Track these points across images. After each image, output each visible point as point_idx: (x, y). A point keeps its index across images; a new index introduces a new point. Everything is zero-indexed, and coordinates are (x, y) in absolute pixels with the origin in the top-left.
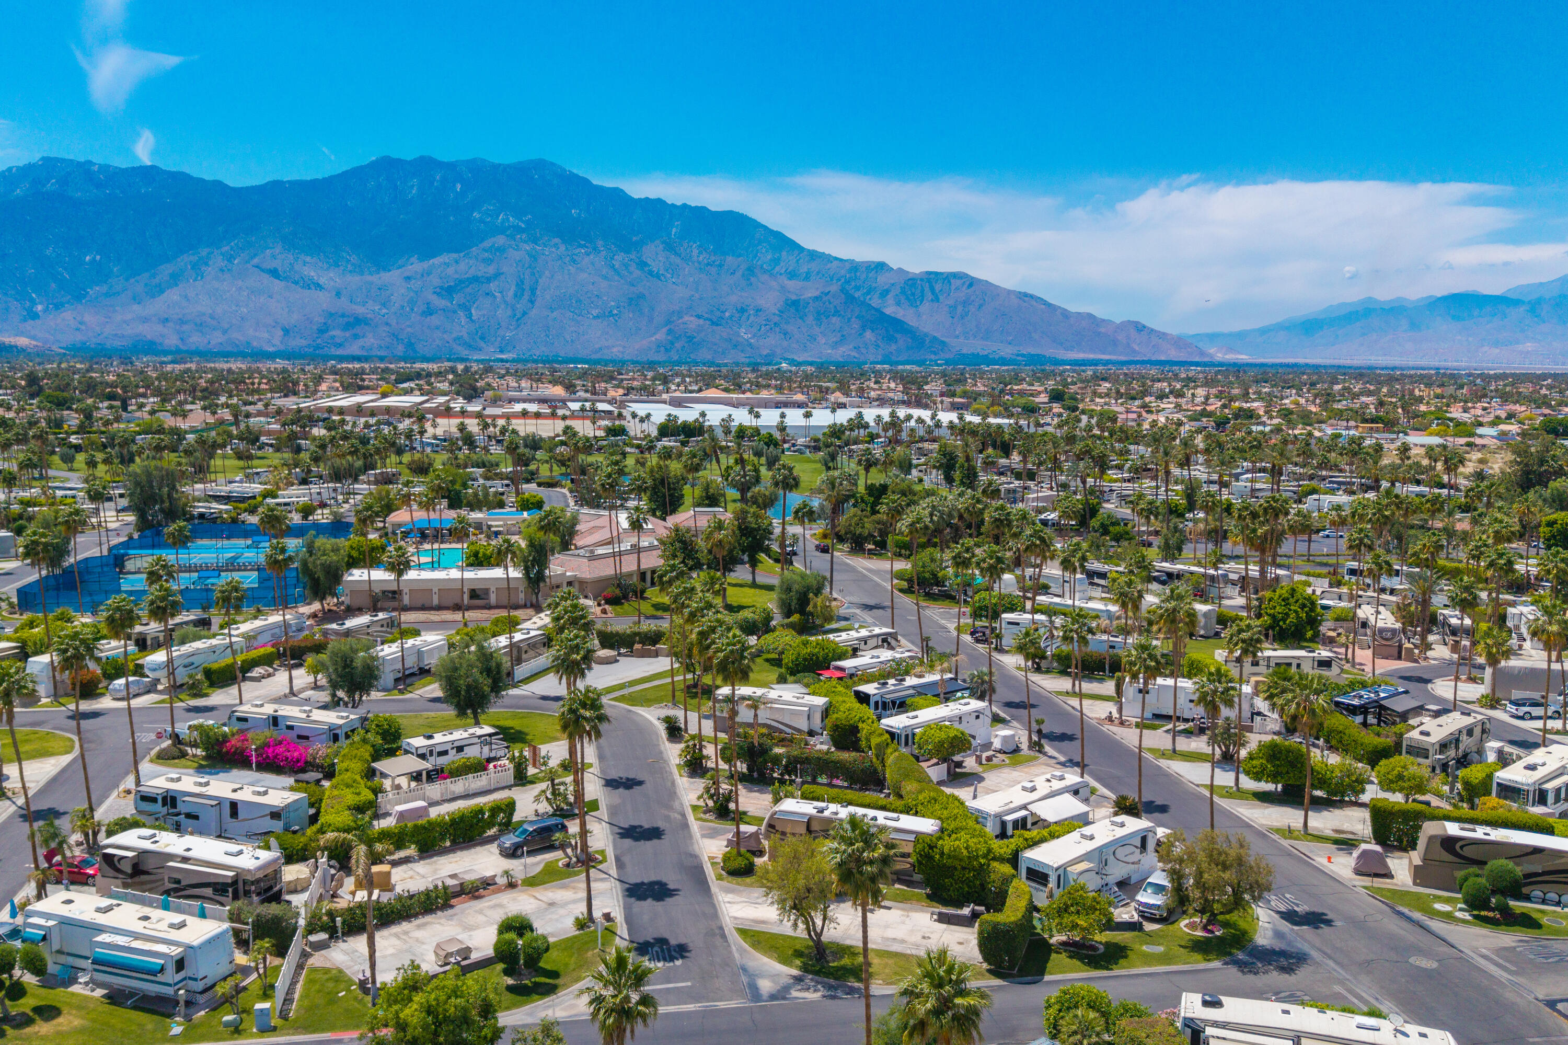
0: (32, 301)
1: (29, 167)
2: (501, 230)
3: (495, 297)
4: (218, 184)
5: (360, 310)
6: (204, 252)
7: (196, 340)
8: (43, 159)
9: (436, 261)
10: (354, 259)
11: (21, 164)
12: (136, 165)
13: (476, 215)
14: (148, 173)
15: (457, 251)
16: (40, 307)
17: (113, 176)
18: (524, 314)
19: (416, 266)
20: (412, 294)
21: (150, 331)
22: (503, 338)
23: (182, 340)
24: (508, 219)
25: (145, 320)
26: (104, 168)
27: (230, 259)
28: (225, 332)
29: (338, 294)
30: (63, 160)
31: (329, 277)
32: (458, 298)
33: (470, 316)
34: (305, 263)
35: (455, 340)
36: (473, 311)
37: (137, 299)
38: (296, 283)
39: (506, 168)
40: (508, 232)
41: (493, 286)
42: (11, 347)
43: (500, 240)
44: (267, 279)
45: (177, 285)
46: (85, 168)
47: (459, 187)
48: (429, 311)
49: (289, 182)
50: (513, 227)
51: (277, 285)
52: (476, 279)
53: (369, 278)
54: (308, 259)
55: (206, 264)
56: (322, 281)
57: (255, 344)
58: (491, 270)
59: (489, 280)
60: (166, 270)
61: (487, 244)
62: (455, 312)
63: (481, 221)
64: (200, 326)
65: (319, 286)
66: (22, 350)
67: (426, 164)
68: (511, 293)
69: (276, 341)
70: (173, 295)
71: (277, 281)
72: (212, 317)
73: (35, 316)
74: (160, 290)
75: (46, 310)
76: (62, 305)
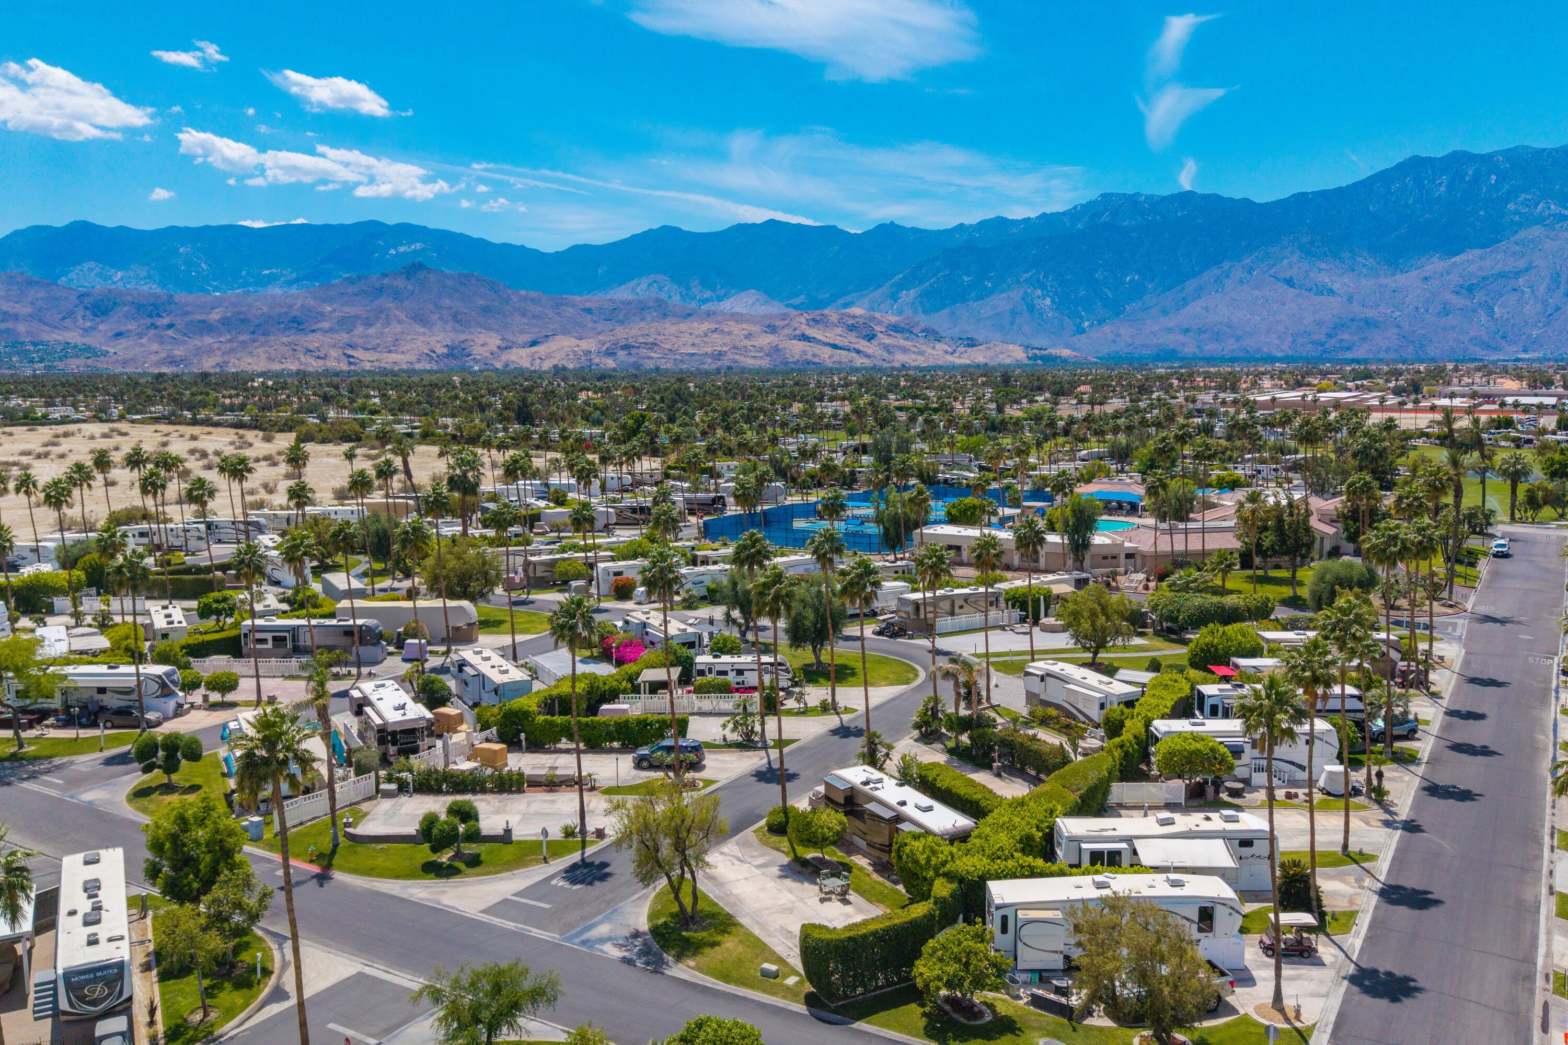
0: (1081, 318)
1: (1091, 204)
2: (1540, 220)
3: (1523, 293)
4: (1246, 201)
5: (1370, 313)
6: (1226, 265)
7: (1211, 348)
8: (1102, 195)
9: (1457, 259)
10: (1371, 262)
11: (1084, 202)
12: (1175, 192)
13: (1511, 206)
14: (1186, 197)
15: (1483, 247)
16: (1086, 324)
17: (1156, 203)
18: (1558, 309)
19: (1435, 264)
20: (1428, 294)
21: (1170, 340)
22: (1529, 336)
23: (1199, 347)
24: (1549, 208)
25: (1170, 330)
26: (1149, 198)
27: (1250, 272)
28: (1238, 339)
29: (1350, 299)
30: (1118, 194)
31: (1340, 282)
32: (1479, 296)
33: (1491, 314)
34: (1320, 270)
35: (1471, 340)
36: (1496, 309)
37: (1165, 312)
38: (1309, 290)
39: (1550, 152)
40: (1548, 222)
41: (1521, 281)
42: (1056, 357)
43: (1536, 231)
44: (1282, 287)
45: (1200, 297)
46: (1133, 200)
47: (1494, 177)
48: (1446, 311)
49: (1313, 193)
50: (1555, 215)
51: (1292, 292)
52: (1501, 275)
53: (1385, 281)
54: (1323, 266)
55: (1227, 277)
56: (1336, 287)
57: (1265, 349)
58: (1522, 264)
59: (1518, 274)
60: (1191, 285)
61: (1522, 234)
62: (1475, 311)
63: (1517, 213)
64: (1217, 336)
65: (1331, 292)
66: (1065, 361)
67: (1458, 159)
68: (1542, 288)
69: (1285, 347)
70: (1196, 307)
71: (1292, 290)
72: (1229, 327)
73: (1082, 331)
74: (1185, 302)
75: (1091, 326)
76: (1104, 320)
